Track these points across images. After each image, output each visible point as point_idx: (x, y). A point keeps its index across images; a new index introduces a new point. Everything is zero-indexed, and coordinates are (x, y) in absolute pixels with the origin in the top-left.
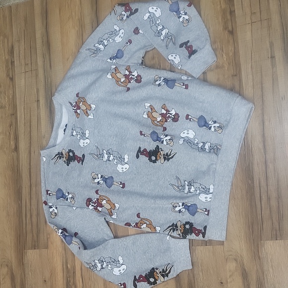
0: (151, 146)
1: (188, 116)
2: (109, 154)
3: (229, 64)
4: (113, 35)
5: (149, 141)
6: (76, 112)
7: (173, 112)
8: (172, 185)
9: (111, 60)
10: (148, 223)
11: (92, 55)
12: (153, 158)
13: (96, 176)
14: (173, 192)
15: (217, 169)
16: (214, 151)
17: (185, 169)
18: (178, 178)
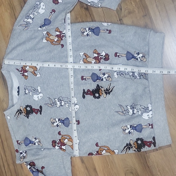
0: (92, 86)
1: (116, 54)
2: (60, 101)
3: (138, 8)
4: (35, 9)
5: (89, 83)
6: (23, 75)
7: (104, 54)
8: (117, 112)
9: (41, 28)
10: (106, 149)
11: (24, 29)
12: (97, 95)
13: (54, 120)
14: (119, 117)
15: (150, 90)
16: (143, 77)
17: (124, 97)
18: (121, 106)
